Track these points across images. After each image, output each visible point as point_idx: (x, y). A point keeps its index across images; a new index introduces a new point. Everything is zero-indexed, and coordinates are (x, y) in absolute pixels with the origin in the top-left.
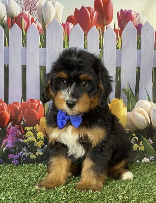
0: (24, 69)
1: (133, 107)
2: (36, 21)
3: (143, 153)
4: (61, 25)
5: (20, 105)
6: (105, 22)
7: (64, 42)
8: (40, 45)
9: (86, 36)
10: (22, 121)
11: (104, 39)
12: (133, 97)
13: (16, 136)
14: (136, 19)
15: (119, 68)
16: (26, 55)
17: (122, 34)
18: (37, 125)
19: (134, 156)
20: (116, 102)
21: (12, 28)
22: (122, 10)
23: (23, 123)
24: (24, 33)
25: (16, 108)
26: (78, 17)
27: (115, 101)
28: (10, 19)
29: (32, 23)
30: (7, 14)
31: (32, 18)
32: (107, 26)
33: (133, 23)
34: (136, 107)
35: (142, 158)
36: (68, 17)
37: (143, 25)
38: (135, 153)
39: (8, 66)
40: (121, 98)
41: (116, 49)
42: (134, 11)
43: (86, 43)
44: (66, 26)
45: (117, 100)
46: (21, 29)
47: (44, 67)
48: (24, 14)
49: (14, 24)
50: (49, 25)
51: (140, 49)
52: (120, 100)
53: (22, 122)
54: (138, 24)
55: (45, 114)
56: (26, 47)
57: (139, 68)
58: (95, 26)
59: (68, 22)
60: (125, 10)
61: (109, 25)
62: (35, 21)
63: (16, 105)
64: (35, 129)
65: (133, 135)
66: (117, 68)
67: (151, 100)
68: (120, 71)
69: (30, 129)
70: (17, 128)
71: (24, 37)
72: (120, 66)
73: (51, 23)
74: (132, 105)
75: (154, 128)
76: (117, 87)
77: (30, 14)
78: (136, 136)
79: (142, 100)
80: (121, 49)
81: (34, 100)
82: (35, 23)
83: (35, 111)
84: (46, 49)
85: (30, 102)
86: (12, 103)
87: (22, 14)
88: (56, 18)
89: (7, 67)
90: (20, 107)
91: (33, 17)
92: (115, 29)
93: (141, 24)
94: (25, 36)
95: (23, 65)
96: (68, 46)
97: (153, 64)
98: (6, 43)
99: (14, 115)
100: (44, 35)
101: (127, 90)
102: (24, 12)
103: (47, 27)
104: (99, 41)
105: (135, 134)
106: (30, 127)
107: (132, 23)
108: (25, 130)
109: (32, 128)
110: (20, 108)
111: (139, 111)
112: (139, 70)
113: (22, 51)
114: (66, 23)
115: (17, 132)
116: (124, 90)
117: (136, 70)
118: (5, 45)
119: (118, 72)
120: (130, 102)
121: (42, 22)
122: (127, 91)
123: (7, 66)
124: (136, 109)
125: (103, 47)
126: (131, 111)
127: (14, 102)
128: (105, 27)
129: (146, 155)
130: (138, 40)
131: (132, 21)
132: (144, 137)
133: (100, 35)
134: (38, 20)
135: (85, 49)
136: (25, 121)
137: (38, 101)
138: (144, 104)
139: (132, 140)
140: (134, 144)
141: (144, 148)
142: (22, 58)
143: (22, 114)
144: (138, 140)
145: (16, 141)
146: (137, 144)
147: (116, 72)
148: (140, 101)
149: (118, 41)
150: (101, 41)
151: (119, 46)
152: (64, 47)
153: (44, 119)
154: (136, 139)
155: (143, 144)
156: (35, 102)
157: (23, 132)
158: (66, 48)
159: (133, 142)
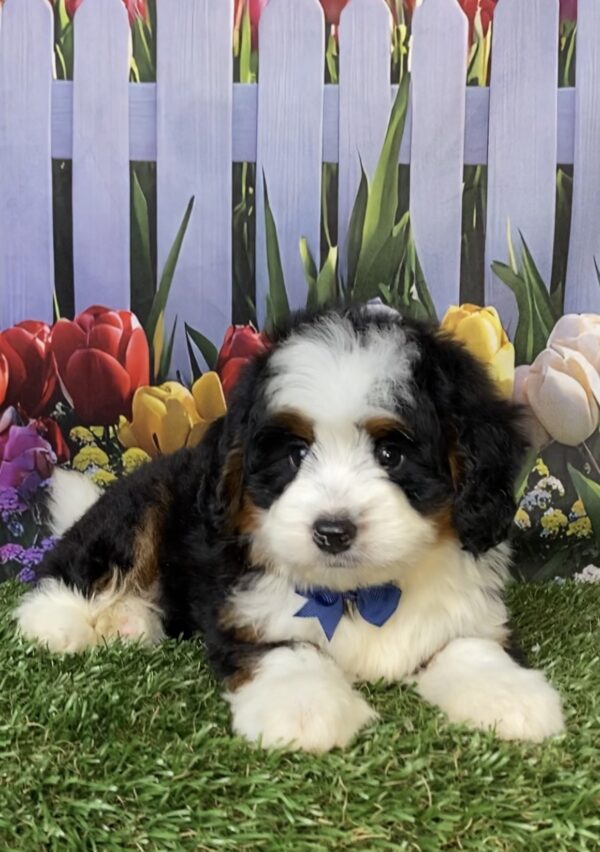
0: (63, 176)
1: (541, 345)
3: (581, 549)
5: (49, 335)
7: (236, 54)
8: (132, 71)
9: (333, 27)
10: (60, 404)
11: (412, 38)
12: (543, 300)
13: (32, 467)
15: (479, 169)
16: (71, 112)
17: (492, 18)
18: (123, 419)
19: (544, 558)
20: (464, 320)
23: (63, 409)
25: (34, 347)
27: (460, 316)
34: (551, 347)
35: (578, 565)
38: (548, 547)
40: (490, 305)
41: (468, 84)
43: (333, 56)
45: (468, 313)
46: (51, 1)
47: (149, 168)
51: (572, 83)
52: (484, 312)
53: (59, 406)
55: (156, 371)
56: (70, 77)
57: (566, 170)
63: (32, 331)
64: (112, 435)
65: (537, 471)
66: (469, 171)
68: (483, 183)
69: (95, 436)
70: (37, 429)
71: (64, 37)
72: (484, 163)
74: (535, 336)
76: (467, 256)
78: (551, 474)
79: (579, 314)
80: (488, 83)
81: (107, 310)
83: (112, 360)
84: (156, 87)
85: (89, 318)
86: (15, 326)
90: (50, 340)
94: (69, 29)
95: (58, 156)
96: (252, 72)
99: (24, 376)
100: (148, 25)
101: (515, 269)
104: (392, 49)
105: (545, 463)
106: (92, 428)
108: (71, 440)
109: (99, 431)
110: (47, 344)
111: (564, 361)
112: (566, 176)
113: (52, 98)
115: (39, 449)
116: (499, 268)
117: (553, 179)
119: (472, 187)
120: (532, 321)
122: (516, 272)
124: (549, 352)
125: (409, 74)
126: (530, 364)
127: (24, 319)
129: (595, 554)
130: (562, 48)
132: (587, 476)
133: (396, 22)
135: (329, 86)
136: (70, 401)
137: (122, 315)
138: (583, 334)
139: (533, 494)
140: (548, 508)
141: (592, 528)
142: (52, 126)
143: (57, 372)
144: (562, 491)
145: (33, 490)
146: (559, 512)
147: (466, 190)
148: (569, 318)
149: (474, 47)
150: (399, 50)
151: (480, 73)
152: (237, 78)
153: (150, 393)
154: (554, 487)
155: (586, 508)
156: (114, 323)
157: (63, 451)
158: (246, 81)
159: (542, 500)
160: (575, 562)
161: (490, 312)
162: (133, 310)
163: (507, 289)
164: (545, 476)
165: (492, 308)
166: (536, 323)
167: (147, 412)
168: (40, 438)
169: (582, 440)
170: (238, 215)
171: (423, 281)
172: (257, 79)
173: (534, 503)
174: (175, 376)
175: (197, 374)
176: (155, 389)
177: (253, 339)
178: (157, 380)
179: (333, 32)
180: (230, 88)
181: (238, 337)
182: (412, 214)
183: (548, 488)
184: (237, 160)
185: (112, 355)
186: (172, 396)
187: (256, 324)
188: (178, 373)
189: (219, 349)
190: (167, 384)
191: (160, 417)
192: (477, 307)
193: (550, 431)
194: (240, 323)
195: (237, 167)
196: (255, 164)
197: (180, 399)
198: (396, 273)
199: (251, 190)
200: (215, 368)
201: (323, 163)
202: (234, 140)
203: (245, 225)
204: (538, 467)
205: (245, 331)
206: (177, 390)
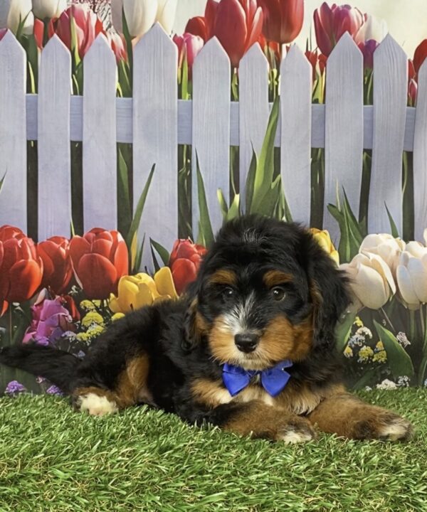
0: (77, 151)
1: (355, 252)
2: (107, 30)
3: (381, 370)
4: (171, 39)
5: (68, 245)
6: (283, 35)
7: (180, 82)
8: (118, 90)
9: (235, 69)
10: (75, 287)
11: (280, 77)
12: (354, 226)
13: (57, 324)
14: (361, 28)
15: (320, 150)
16: (82, 114)
17: (325, 65)
18: (112, 295)
19: (360, 375)
21: (47, 46)
22: (325, 5)
23: (76, 290)
24: (78, 60)
25: (58, 253)
26: (215, 22)
28: (42, 23)
29: (97, 34)
30: (32, 10)
31: (98, 21)
32: (288, 45)
33: (354, 39)
34: (361, 253)
35: (379, 379)
36: (190, 21)
37: (379, 44)
38: (362, 368)
39: (36, 142)
40: (325, 229)
41: (312, 103)
42: (355, 8)
43: (235, 85)
44: (186, 44)
45: (314, 233)
46: (70, 49)
47: (128, 148)
48: (76, 12)
49: (52, 35)
50: (140, 39)
51: (372, 103)
52: (322, 233)
53: (74, 288)
54: (366, 42)
55: (132, 268)
56: (81, 93)
57: (368, 152)
58: (257, 44)
59: (189, 34)
60: (334, 6)
61: (293, 43)
62: (104, 29)
63: (58, 243)
64: (105, 305)
65: (356, 324)
66: (314, 151)
67: (399, 234)
68: (322, 158)
69: (95, 306)
70: (60, 302)
71: (77, 71)
72: (323, 147)
73: (145, 35)
74: (351, 246)
75: (407, 304)
76: (314, 200)
77: (92, 11)
78: (365, 325)
79: (377, 234)
80: (324, 102)
81: (104, 230)
82: (104, 33)
83: (107, 260)
84: (132, 100)
85: (92, 235)
86: (48, 240)
87: (71, 11)
88: (158, 22)
89: (32, 145)
90: (69, 248)
91: (101, 19)
92: (308, 53)
93: (375, 42)
94: (80, 66)
95: (74, 139)
96: (189, 93)
97: (405, 141)
98: (32, 85)
99: (53, 270)
100: (128, 64)
101: (339, 209)
102: (76, 5)
103: (137, 44)
104: (269, 82)
105: (361, 320)
106: (93, 301)
107: (351, 37)
108: (81, 308)
109: (98, 303)
110: (67, 251)
111: (370, 260)
112: (369, 156)
113: (71, 105)
114: (184, 35)
115: (61, 314)
116: (331, 207)
117: (361, 158)
118: (29, 90)
119: (316, 161)
120: (348, 239)
121: (124, 33)
122: (340, 211)
123: (32, 143)
124: (360, 256)
125: (279, 97)
126: (349, 262)
127: (53, 235)
128: (284, 46)
129: (389, 373)
130: (365, 83)
131: (351, 34)
132: (384, 327)
133: (271, 67)
134: (112, 27)
135: (233, 102)
136: (80, 285)
137: (112, 233)
138: (380, 245)
139: (354, 337)
140: (362, 346)
141: (387, 357)
142: (71, 122)
143: (73, 267)
144: (371, 335)
145: (58, 338)
146: (369, 348)
147: (312, 162)
148: (371, 236)
149: (316, 82)
150: (273, 84)
151: (320, 97)
152: (180, 96)
153: (128, 280)
154: (367, 333)
155: (384, 346)
156: (107, 237)
157: (76, 314)
158: (185, 99)
159: (360, 341)
160: (378, 377)
161: (325, 234)
162: (119, 230)
163: (335, 220)
164: (361, 326)
165: (326, 231)
166: (351, 240)
167: (126, 290)
168: (62, 307)
169: (381, 306)
170: (181, 176)
171: (289, 214)
172: (191, 97)
173: (355, 343)
174: (144, 269)
175: (157, 268)
176: (132, 277)
177: (190, 247)
178: (133, 272)
179: (235, 72)
180: (176, 102)
181: (181, 246)
182: (282, 176)
183: (363, 334)
184: (181, 143)
185: (106, 257)
186: (142, 281)
187: (192, 239)
188: (146, 267)
189: (170, 253)
190: (139, 274)
191: (134, 294)
192: (319, 230)
193: (362, 301)
194: (182, 238)
195: (180, 147)
196: (191, 146)
197: (147, 283)
198: (274, 209)
199: (189, 161)
200: (168, 264)
201: (231, 146)
202: (178, 132)
203: (186, 181)
204: (357, 322)
205: (186, 243)
206: (145, 278)
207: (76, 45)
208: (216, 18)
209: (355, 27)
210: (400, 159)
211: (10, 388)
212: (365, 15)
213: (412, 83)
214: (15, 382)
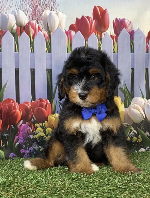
0: (33, 72)
1: (130, 104)
2: (42, 29)
3: (140, 145)
4: (64, 32)
5: (30, 104)
6: (102, 29)
7: (67, 47)
8: (46, 50)
9: (86, 42)
11: (102, 44)
12: (129, 95)
13: (27, 133)
14: (129, 26)
16: (34, 59)
17: (117, 40)
18: (46, 122)
19: (133, 147)
21: (21, 36)
22: (116, 19)
23: (33, 120)
24: (32, 40)
25: (27, 107)
28: (19, 28)
29: (38, 31)
30: (16, 23)
32: (104, 33)
33: (127, 30)
34: (132, 104)
35: (139, 148)
36: (70, 26)
37: (135, 32)
38: (134, 144)
39: (18, 69)
41: (113, 53)
42: (127, 19)
44: (69, 34)
46: (29, 37)
47: (50, 70)
48: (31, 23)
49: (23, 32)
50: (53, 32)
51: (133, 52)
52: (118, 98)
54: (131, 31)
55: (53, 111)
56: (34, 52)
57: (133, 69)
58: (94, 33)
59: (70, 30)
60: (120, 19)
61: (106, 32)
62: (41, 29)
63: (27, 104)
64: (44, 125)
65: (131, 129)
67: (144, 97)
71: (32, 44)
73: (55, 31)
74: (128, 102)
75: (149, 121)
77: (36, 23)
78: (134, 129)
79: (137, 97)
80: (117, 52)
81: (43, 99)
82: (41, 31)
83: (44, 109)
84: (51, 54)
85: (39, 101)
86: (23, 103)
87: (29, 23)
88: (59, 26)
90: (30, 106)
91: (40, 26)
92: (111, 36)
93: (134, 31)
95: (32, 68)
96: (71, 51)
97: (145, 65)
98: (17, 49)
99: (25, 113)
100: (49, 41)
101: (124, 89)
102: (31, 21)
103: (52, 34)
104: (98, 46)
105: (133, 127)
106: (39, 124)
108: (35, 127)
109: (41, 124)
110: (30, 107)
111: (135, 107)
112: (133, 71)
113: (30, 56)
114: (69, 31)
115: (28, 129)
116: (121, 89)
117: (130, 71)
118: (15, 51)
120: (127, 99)
121: (48, 30)
124: (132, 105)
126: (128, 107)
127: (25, 101)
128: (103, 33)
129: (143, 145)
130: (131, 45)
131: (126, 28)
132: (141, 130)
133: (99, 41)
134: (44, 28)
136: (35, 118)
137: (45, 100)
138: (138, 101)
139: (131, 134)
140: (134, 137)
141: (142, 140)
142: (30, 62)
143: (32, 112)
144: (137, 133)
145: (27, 138)
146: (136, 137)
148: (135, 98)
149: (114, 45)
150: (100, 47)
151: (116, 50)
153: (51, 116)
154: (135, 132)
155: (141, 137)
156: (44, 102)
157: (33, 128)
158: (69, 53)
159: (133, 135)
161: (119, 98)
162: (48, 99)
163: (122, 93)
164: (133, 130)
165: (119, 97)
166: (128, 100)
167: (51, 120)
168: (28, 126)
169: (140, 122)
173: (131, 136)
176: (53, 115)
178: (53, 113)
180: (66, 54)
183: (134, 132)
186: (56, 116)
188: (57, 112)
190: (55, 114)
191: (54, 121)
192: (117, 97)
193: (133, 121)
207: (31, 35)
208: (79, 24)
209: (127, 26)
210: (144, 71)
211: (11, 155)
212: (130, 22)
213: (147, 45)
214: (13, 153)
